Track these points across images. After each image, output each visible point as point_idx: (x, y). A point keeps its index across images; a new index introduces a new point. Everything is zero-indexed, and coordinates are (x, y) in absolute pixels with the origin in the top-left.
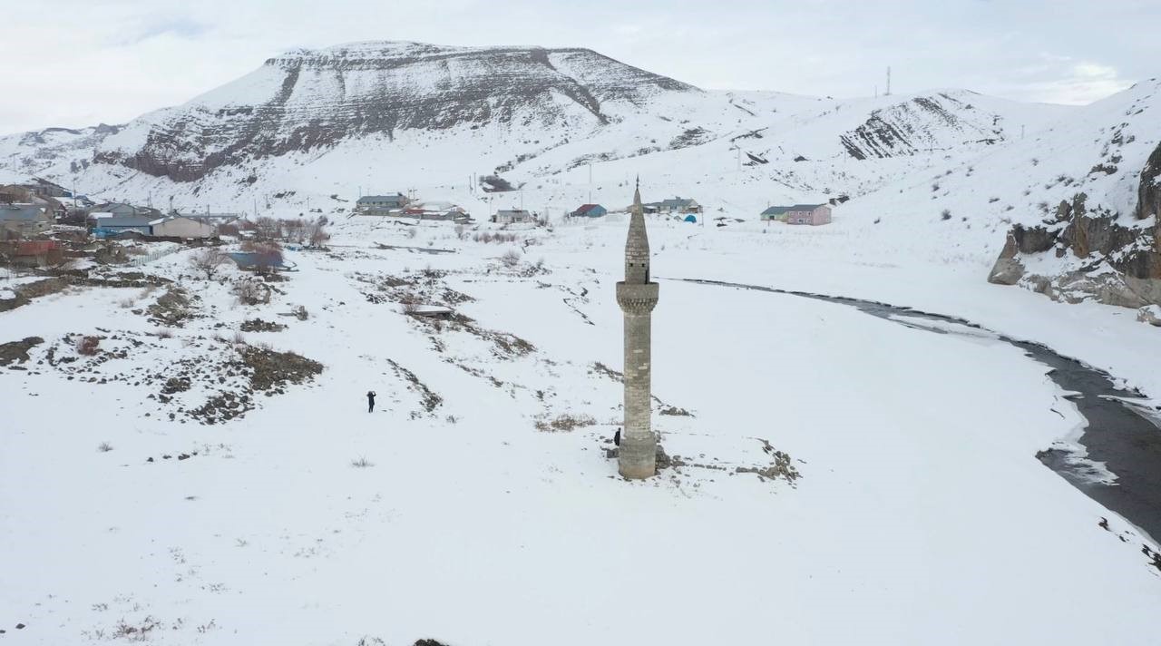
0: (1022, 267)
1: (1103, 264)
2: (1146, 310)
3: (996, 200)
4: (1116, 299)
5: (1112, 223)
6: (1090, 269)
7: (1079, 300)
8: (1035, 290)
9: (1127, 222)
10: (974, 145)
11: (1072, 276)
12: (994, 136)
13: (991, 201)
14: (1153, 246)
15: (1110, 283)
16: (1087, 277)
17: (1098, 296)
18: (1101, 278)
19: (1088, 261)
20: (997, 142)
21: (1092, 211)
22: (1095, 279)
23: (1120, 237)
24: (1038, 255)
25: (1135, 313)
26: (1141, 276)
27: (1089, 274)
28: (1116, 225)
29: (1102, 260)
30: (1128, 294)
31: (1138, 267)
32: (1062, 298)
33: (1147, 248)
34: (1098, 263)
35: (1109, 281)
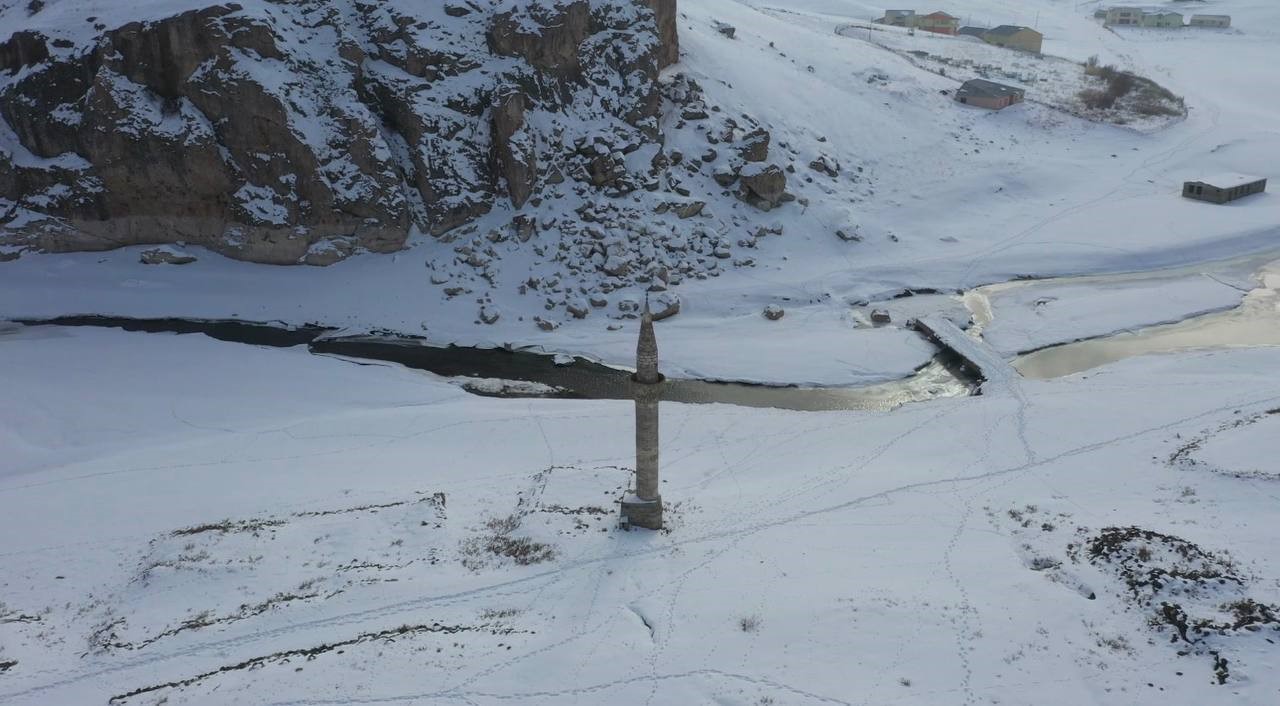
1: (18, 211)
2: (156, 251)
6: (6, 218)
7: (16, 256)
14: (103, 186)
15: (52, 230)
16: (7, 229)
17: (36, 246)
18: (31, 226)
22: (23, 229)
23: (31, 180)
26: (103, 218)
29: (16, 206)
31: (97, 209)
33: (99, 189)
34: (13, 211)
35: (48, 228)
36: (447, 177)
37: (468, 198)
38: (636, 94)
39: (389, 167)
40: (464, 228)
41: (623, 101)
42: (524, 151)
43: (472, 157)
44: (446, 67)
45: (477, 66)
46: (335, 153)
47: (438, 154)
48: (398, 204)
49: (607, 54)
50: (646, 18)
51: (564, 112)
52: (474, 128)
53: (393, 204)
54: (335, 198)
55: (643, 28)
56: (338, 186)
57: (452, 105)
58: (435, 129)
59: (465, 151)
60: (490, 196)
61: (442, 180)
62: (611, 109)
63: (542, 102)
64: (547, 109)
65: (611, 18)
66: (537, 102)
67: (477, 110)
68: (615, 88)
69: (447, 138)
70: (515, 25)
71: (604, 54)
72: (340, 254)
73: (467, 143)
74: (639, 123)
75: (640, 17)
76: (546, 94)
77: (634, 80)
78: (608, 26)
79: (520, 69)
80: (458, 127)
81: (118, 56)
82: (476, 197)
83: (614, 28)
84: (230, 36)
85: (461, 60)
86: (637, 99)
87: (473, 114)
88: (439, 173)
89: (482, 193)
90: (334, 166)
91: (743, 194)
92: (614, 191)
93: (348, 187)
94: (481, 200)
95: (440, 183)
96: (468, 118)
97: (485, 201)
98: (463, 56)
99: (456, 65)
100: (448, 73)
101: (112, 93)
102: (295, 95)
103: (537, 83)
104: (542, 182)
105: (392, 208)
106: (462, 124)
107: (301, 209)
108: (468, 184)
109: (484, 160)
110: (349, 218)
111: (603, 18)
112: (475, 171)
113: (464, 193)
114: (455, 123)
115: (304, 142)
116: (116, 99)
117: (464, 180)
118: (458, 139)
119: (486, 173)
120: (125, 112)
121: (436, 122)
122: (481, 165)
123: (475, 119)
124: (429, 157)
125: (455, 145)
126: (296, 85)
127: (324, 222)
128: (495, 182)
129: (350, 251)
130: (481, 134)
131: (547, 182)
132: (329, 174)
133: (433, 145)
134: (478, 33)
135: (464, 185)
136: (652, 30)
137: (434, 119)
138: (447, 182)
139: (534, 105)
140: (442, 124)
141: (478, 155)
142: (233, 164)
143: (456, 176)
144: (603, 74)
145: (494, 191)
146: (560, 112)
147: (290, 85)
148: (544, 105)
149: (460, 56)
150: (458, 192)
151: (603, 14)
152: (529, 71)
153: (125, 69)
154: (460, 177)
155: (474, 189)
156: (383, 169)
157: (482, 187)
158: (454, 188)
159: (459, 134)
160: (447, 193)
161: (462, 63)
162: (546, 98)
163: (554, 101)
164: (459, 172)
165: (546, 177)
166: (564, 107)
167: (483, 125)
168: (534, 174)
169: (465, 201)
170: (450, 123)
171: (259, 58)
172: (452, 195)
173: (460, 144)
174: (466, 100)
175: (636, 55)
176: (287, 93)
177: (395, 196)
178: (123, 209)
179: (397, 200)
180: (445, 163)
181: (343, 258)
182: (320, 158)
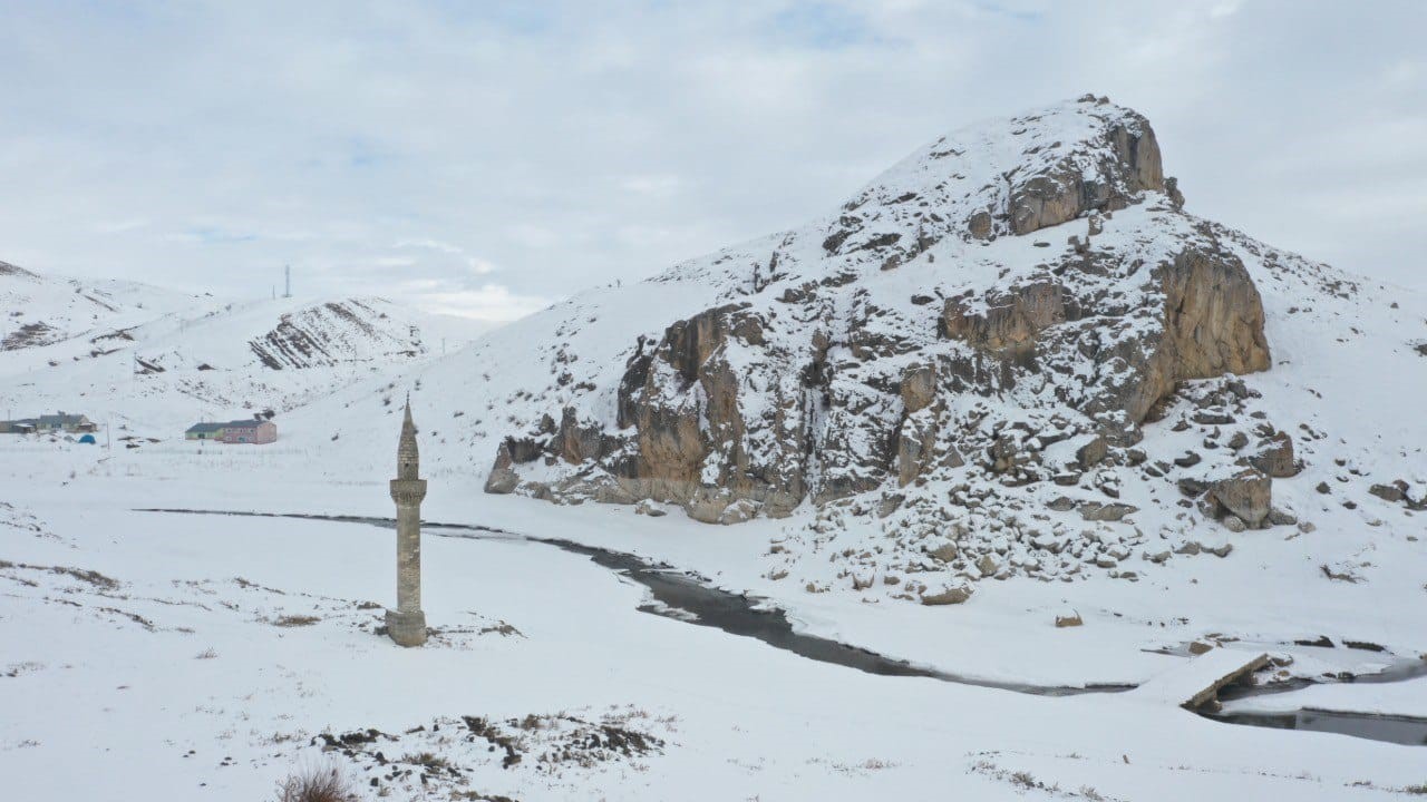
0: (516, 476)
1: (595, 469)
2: (642, 504)
3: (461, 414)
4: (610, 498)
5: (601, 433)
6: (586, 473)
7: (579, 502)
8: (534, 496)
9: (612, 431)
10: (394, 357)
11: (570, 481)
12: (413, 348)
13: (456, 415)
14: (639, 451)
15: (606, 484)
16: (584, 481)
17: (596, 497)
18: (597, 480)
19: (584, 467)
20: (418, 355)
21: (583, 423)
22: (592, 482)
23: (607, 445)
24: (528, 465)
25: (633, 507)
26: (632, 476)
27: (586, 478)
28: (604, 435)
29: (595, 465)
30: (621, 493)
31: (629, 468)
32: (564, 501)
33: (635, 453)
34: (591, 468)
35: (603, 482)
36: (839, 449)
37: (853, 471)
38: (1103, 384)
39: (793, 436)
40: (840, 500)
41: (1088, 391)
42: (919, 428)
43: (873, 433)
44: (882, 349)
45: (917, 348)
46: (765, 423)
47: (839, 426)
48: (790, 471)
49: (1081, 340)
50: (1154, 303)
51: (1000, 396)
52: (885, 406)
53: (786, 470)
54: (750, 462)
55: (1144, 314)
56: (757, 453)
57: (872, 382)
58: (844, 403)
59: (867, 425)
60: (882, 474)
61: (835, 451)
62: (1068, 399)
63: (975, 385)
64: (979, 392)
65: (1103, 305)
66: (969, 385)
67: (896, 389)
68: (1082, 377)
69: (854, 412)
70: (964, 308)
71: (1077, 341)
72: (743, 515)
73: (872, 419)
74: (1098, 415)
75: (1146, 303)
76: (982, 377)
77: (1107, 369)
78: (1097, 313)
79: (957, 351)
80: (869, 403)
81: (669, 348)
82: (863, 472)
83: (1106, 314)
84: (733, 327)
85: (902, 343)
86: (1103, 388)
87: (890, 392)
88: (834, 445)
89: (871, 468)
90: (758, 436)
91: (1207, 505)
92: (1011, 478)
93: (764, 454)
94: (867, 475)
95: (831, 454)
96: (883, 395)
97: (874, 477)
98: (904, 339)
99: (895, 346)
100: (882, 354)
101: (655, 375)
102: (755, 376)
103: (974, 365)
104: (936, 463)
105: (784, 474)
106: (873, 400)
107: (730, 473)
108: (859, 458)
109: (885, 437)
110: (761, 484)
111: (1092, 304)
112: (871, 446)
113: (852, 466)
114: (866, 399)
115: (740, 411)
116: (655, 380)
117: (855, 454)
118: (865, 414)
119: (882, 449)
120: (658, 390)
121: (847, 397)
122: (880, 442)
123: (891, 397)
124: (830, 428)
125: (860, 419)
126: (760, 365)
127: (741, 485)
128: (889, 459)
129: (754, 515)
130: (892, 411)
131: (941, 464)
132: (752, 441)
133: (838, 419)
134: (931, 318)
135: (853, 458)
136: (1157, 316)
137: (846, 393)
138: (838, 453)
139: (964, 388)
140: (853, 399)
141: (880, 431)
142: (709, 434)
143: (848, 448)
144: (1067, 361)
145: (888, 469)
146: (994, 397)
147: (755, 365)
148: (976, 389)
149: (899, 339)
150: (846, 464)
151: (1093, 300)
152: (967, 353)
153: (669, 358)
154: (851, 449)
155: (863, 464)
156: (788, 437)
157: (873, 463)
158: (843, 460)
159: (868, 410)
160: (834, 464)
161: (901, 346)
162: (981, 381)
163: (990, 386)
164: (851, 445)
165: (943, 459)
166: (1001, 391)
167: (897, 402)
168: (930, 454)
169: (849, 474)
170: (861, 399)
171: (746, 344)
172: (839, 466)
173: (865, 419)
174: (886, 378)
175: (1116, 342)
176: (750, 372)
177: (789, 463)
178: (649, 471)
179: (790, 467)
180: (842, 436)
181: (744, 520)
182: (750, 427)
